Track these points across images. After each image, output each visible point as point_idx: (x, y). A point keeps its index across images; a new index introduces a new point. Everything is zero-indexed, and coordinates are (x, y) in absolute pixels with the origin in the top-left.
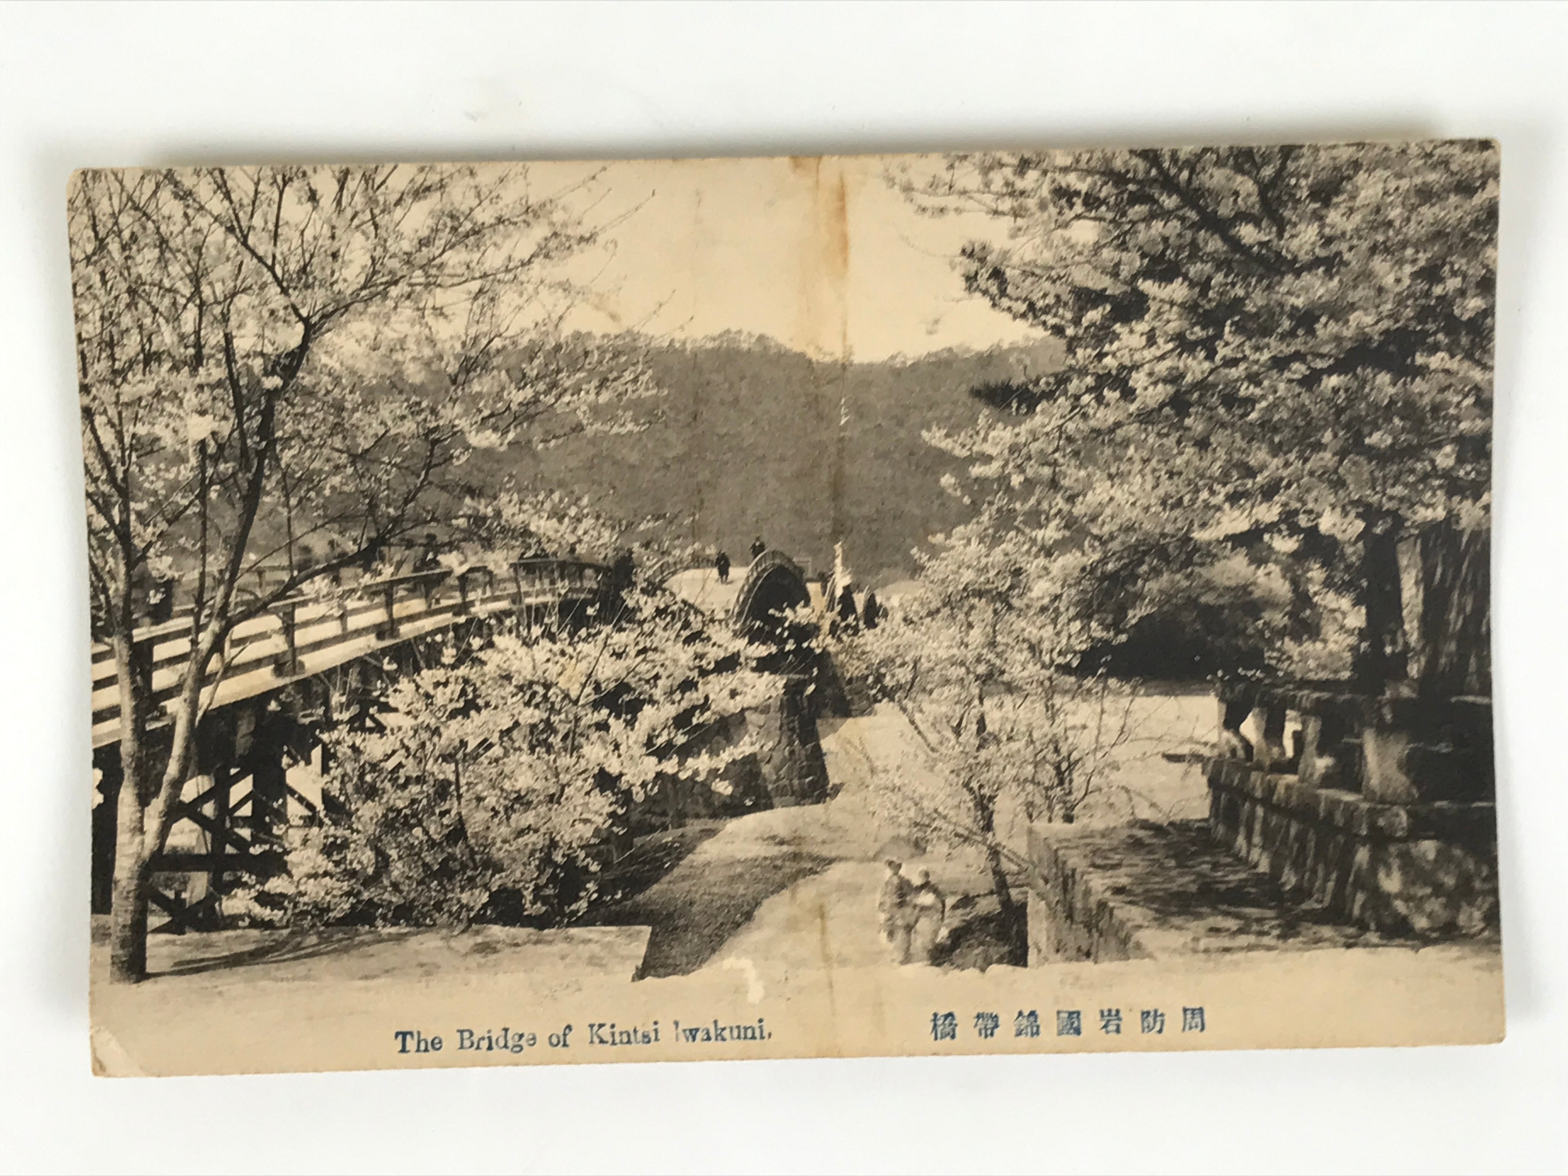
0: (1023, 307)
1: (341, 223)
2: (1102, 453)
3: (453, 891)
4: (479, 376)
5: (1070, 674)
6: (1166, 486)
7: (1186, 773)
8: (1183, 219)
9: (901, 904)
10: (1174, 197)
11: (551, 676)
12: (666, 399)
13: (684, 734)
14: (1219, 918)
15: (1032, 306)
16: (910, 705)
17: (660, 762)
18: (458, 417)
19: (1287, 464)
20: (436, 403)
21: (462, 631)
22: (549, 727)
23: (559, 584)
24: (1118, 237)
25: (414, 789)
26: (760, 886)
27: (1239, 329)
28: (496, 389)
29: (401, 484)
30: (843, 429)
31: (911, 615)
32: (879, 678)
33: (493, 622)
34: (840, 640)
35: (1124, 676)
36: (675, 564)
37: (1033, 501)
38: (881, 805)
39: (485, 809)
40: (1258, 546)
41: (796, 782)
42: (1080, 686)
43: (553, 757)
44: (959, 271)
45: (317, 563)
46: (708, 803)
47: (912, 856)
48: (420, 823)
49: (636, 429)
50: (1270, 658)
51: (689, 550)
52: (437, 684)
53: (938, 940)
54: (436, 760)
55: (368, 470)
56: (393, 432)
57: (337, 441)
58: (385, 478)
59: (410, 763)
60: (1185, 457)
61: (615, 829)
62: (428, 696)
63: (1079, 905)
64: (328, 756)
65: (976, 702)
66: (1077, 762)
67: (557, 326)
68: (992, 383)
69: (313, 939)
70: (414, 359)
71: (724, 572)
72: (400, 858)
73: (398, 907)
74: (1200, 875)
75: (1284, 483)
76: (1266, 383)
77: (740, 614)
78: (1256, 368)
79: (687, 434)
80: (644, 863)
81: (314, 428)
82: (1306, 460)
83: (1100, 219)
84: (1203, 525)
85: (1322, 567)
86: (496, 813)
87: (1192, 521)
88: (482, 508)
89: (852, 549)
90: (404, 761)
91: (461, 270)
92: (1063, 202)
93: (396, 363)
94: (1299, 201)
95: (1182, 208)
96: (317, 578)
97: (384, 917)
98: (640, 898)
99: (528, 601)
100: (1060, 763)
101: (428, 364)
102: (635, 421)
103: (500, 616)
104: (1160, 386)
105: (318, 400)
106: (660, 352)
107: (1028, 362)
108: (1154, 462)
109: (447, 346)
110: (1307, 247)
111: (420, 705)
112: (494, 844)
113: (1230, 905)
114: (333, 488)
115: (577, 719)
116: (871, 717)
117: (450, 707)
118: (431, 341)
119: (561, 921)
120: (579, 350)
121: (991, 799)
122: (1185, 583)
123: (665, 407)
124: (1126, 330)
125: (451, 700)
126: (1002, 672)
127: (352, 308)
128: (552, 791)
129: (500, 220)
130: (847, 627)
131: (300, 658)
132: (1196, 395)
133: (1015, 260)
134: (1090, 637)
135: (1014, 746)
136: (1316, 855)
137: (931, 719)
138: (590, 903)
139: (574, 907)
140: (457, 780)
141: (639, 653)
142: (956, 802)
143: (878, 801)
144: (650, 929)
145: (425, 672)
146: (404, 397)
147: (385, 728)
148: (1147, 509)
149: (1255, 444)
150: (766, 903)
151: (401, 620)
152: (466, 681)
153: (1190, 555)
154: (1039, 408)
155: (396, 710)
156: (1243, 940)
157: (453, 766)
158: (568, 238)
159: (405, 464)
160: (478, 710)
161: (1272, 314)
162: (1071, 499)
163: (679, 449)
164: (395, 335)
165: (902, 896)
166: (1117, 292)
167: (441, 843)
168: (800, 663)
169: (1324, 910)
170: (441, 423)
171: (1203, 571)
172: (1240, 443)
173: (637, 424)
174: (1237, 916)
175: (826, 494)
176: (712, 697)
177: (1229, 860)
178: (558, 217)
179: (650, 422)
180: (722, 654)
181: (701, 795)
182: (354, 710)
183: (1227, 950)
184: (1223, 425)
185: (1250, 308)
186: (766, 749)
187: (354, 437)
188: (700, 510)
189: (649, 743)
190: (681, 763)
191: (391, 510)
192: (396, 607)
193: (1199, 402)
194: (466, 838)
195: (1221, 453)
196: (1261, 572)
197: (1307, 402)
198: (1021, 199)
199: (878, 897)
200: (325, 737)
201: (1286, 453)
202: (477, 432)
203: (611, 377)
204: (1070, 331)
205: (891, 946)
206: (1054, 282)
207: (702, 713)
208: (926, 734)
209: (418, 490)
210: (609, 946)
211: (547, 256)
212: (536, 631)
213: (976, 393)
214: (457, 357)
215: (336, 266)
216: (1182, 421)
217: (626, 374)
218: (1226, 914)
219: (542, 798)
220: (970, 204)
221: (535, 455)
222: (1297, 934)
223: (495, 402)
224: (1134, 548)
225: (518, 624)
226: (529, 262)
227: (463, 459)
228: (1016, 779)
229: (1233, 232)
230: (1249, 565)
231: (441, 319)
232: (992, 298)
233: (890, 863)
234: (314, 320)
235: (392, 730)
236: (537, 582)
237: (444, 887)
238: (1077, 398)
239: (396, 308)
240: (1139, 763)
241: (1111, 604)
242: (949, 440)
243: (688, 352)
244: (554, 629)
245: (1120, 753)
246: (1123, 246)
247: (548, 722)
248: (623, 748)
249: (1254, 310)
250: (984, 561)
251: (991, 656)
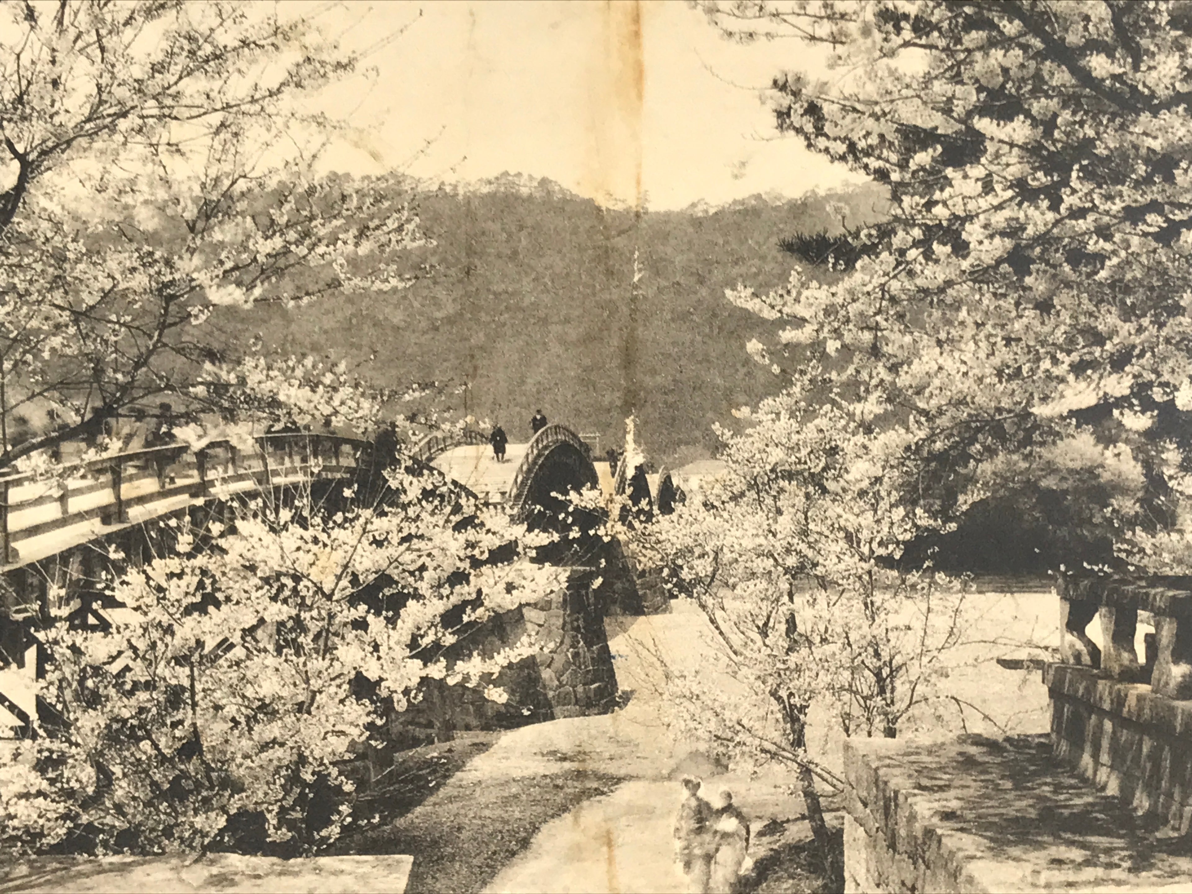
0: (841, 148)
1: (62, 45)
2: (930, 315)
3: (185, 814)
4: (220, 222)
5: (892, 568)
6: (1004, 354)
7: (1025, 681)
8: (1025, 48)
9: (700, 830)
10: (1017, 22)
11: (302, 568)
12: (434, 252)
13: (453, 633)
14: (1063, 848)
15: (852, 147)
16: (709, 601)
17: (425, 665)
18: (197, 270)
19: (1140, 330)
20: (171, 253)
21: (200, 515)
22: (299, 625)
23: (312, 462)
24: (951, 68)
25: (143, 696)
26: (539, 809)
27: (1088, 175)
28: (240, 238)
29: (131, 347)
30: (636, 287)
31: (712, 499)
32: (675, 571)
33: (235, 504)
34: (631, 527)
35: (953, 571)
36: (444, 439)
37: (851, 370)
38: (677, 717)
39: (224, 719)
40: (1107, 424)
41: (580, 689)
42: (904, 581)
43: (302, 659)
44: (771, 105)
45: (35, 435)
46: (480, 712)
47: (713, 774)
48: (148, 736)
49: (401, 285)
50: (1120, 550)
51: (461, 424)
52: (171, 576)
53: (742, 872)
54: (168, 663)
55: (93, 330)
56: (122, 286)
57: (58, 297)
58: (113, 338)
59: (138, 666)
60: (1025, 320)
61: (373, 742)
62: (160, 589)
63: (903, 832)
64: (44, 657)
65: (785, 599)
66: (900, 667)
67: (310, 166)
68: (806, 235)
69: (24, 869)
70: (146, 202)
71: (500, 449)
72: (125, 775)
73: (123, 833)
74: (1041, 798)
75: (1137, 351)
76: (1117, 237)
77: (518, 496)
78: (1106, 219)
79: (459, 292)
80: (405, 781)
81: (31, 282)
82: (1162, 326)
83: (931, 47)
84: (1045, 399)
85: (1178, 448)
86: (236, 723)
87: (1031, 394)
88: (224, 375)
89: (646, 423)
90: (131, 664)
91: (201, 100)
92: (890, 27)
93: (126, 207)
94: (1158, 27)
95: (1025, 34)
96: (34, 454)
97: (105, 844)
98: (401, 822)
99: (277, 480)
100: (880, 669)
101: (162, 209)
102: (400, 276)
103: (244, 498)
104: (997, 240)
105: (36, 249)
106: (427, 197)
107: (847, 211)
108: (989, 327)
109: (184, 188)
110: (1167, 81)
111: (151, 599)
112: (233, 759)
113: (1074, 833)
114: (53, 350)
115: (331, 616)
116: (667, 615)
117: (185, 602)
118: (166, 182)
119: (309, 850)
120: (336, 194)
121: (802, 709)
122: (1024, 465)
123: (434, 260)
124: (959, 175)
125: (187, 594)
126: (815, 565)
127: (75, 143)
128: (301, 698)
129: (245, 43)
130: (641, 511)
131: (13, 545)
132: (1038, 250)
133: (834, 94)
134: (915, 525)
135: (828, 649)
136: (1172, 776)
137: (734, 618)
138: (343, 827)
139: (324, 833)
140: (192, 686)
141: (404, 540)
142: (762, 712)
143: (674, 711)
144: (411, 858)
145: (157, 562)
146: (135, 246)
147: (110, 625)
148: (980, 380)
149: (1104, 307)
150: (544, 828)
151: (130, 503)
152: (204, 572)
153: (1029, 433)
154: (858, 264)
155: (123, 605)
156: (1090, 873)
157: (187, 670)
158: (323, 63)
159: (137, 323)
160: (217, 605)
161: (1124, 157)
162: (894, 369)
163: (450, 309)
164: (126, 175)
165: (700, 820)
166: (950, 132)
167: (172, 759)
168: (586, 552)
169: (1181, 838)
170: (177, 276)
171: (1043, 451)
172: (1087, 305)
173: (402, 280)
174: (1083, 846)
175: (616, 362)
176: (485, 591)
177: (1073, 781)
178: (311, 39)
179: (417, 278)
180: (496, 542)
181: (472, 704)
182: (75, 604)
183: (1070, 885)
184: (1068, 285)
185: (1101, 150)
186: (546, 651)
187: (77, 292)
188: (474, 377)
189: (413, 644)
190: (449, 668)
191: (119, 376)
192: (124, 487)
193: (1041, 259)
194: (201, 753)
195: (1065, 316)
196: (1109, 453)
197: (1164, 259)
198: (842, 23)
199: (673, 822)
200: (41, 636)
201: (1139, 317)
202: (219, 286)
203: (372, 225)
204: (895, 176)
205: (687, 879)
206: (878, 119)
207: (474, 610)
208: (728, 634)
209: (150, 353)
210: (363, 878)
211: (298, 85)
212: (285, 515)
213: (788, 247)
214: (195, 200)
215: (57, 96)
216: (1021, 280)
217: (389, 222)
218: (1071, 843)
219: (289, 706)
220: (783, 29)
221: (284, 314)
222: (1152, 866)
223: (239, 253)
224: (966, 425)
225: (265, 506)
226: (279, 91)
227: (203, 317)
228: (830, 687)
229: (1082, 63)
230: (1095, 445)
231: (177, 156)
232: (807, 138)
233: (687, 782)
234: (31, 157)
235: (118, 628)
236: (287, 459)
237: (175, 810)
238: (902, 252)
239: (125, 144)
240: (970, 670)
241: (939, 489)
242: (757, 300)
243: (460, 197)
244: (306, 513)
245: (947, 658)
246: (957, 79)
247: (297, 619)
248: (383, 650)
249: (1105, 152)
250: (795, 437)
251: (803, 547)
